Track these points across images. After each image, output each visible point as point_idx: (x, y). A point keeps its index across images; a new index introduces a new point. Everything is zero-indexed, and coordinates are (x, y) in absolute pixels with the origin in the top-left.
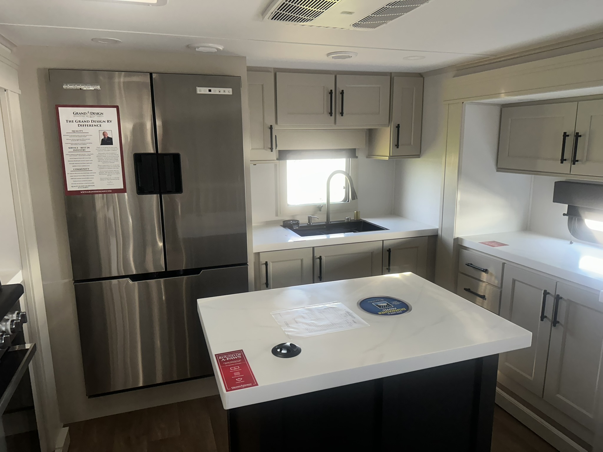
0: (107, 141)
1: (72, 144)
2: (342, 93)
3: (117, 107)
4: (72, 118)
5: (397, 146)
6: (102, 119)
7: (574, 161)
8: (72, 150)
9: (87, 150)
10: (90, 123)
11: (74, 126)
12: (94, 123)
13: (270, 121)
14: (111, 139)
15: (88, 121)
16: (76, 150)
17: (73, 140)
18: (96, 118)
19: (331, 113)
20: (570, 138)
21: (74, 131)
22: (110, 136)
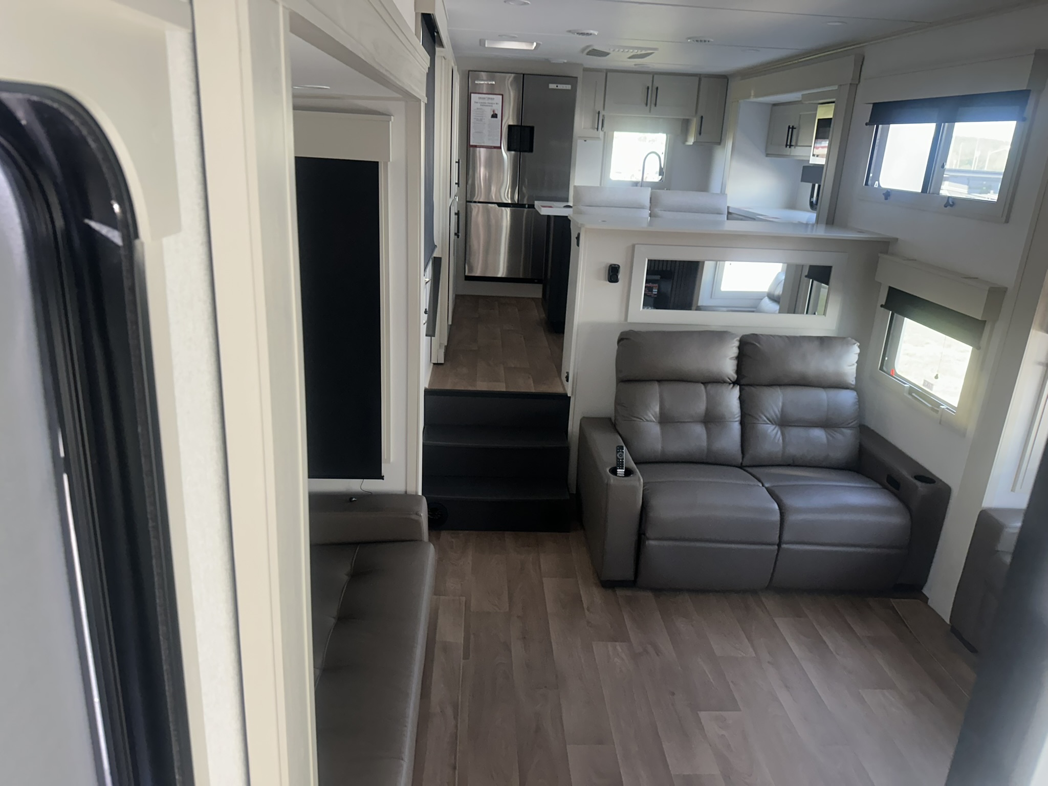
0: (494, 116)
1: (476, 116)
2: (657, 88)
3: (502, 95)
4: (477, 100)
5: (700, 134)
6: (493, 102)
7: (790, 146)
8: (475, 120)
9: (483, 120)
10: (487, 104)
11: (478, 106)
12: (489, 105)
13: (599, 107)
14: (496, 115)
15: (486, 103)
16: (477, 120)
17: (476, 114)
18: (490, 101)
19: (647, 104)
20: (790, 130)
21: (478, 109)
22: (496, 113)
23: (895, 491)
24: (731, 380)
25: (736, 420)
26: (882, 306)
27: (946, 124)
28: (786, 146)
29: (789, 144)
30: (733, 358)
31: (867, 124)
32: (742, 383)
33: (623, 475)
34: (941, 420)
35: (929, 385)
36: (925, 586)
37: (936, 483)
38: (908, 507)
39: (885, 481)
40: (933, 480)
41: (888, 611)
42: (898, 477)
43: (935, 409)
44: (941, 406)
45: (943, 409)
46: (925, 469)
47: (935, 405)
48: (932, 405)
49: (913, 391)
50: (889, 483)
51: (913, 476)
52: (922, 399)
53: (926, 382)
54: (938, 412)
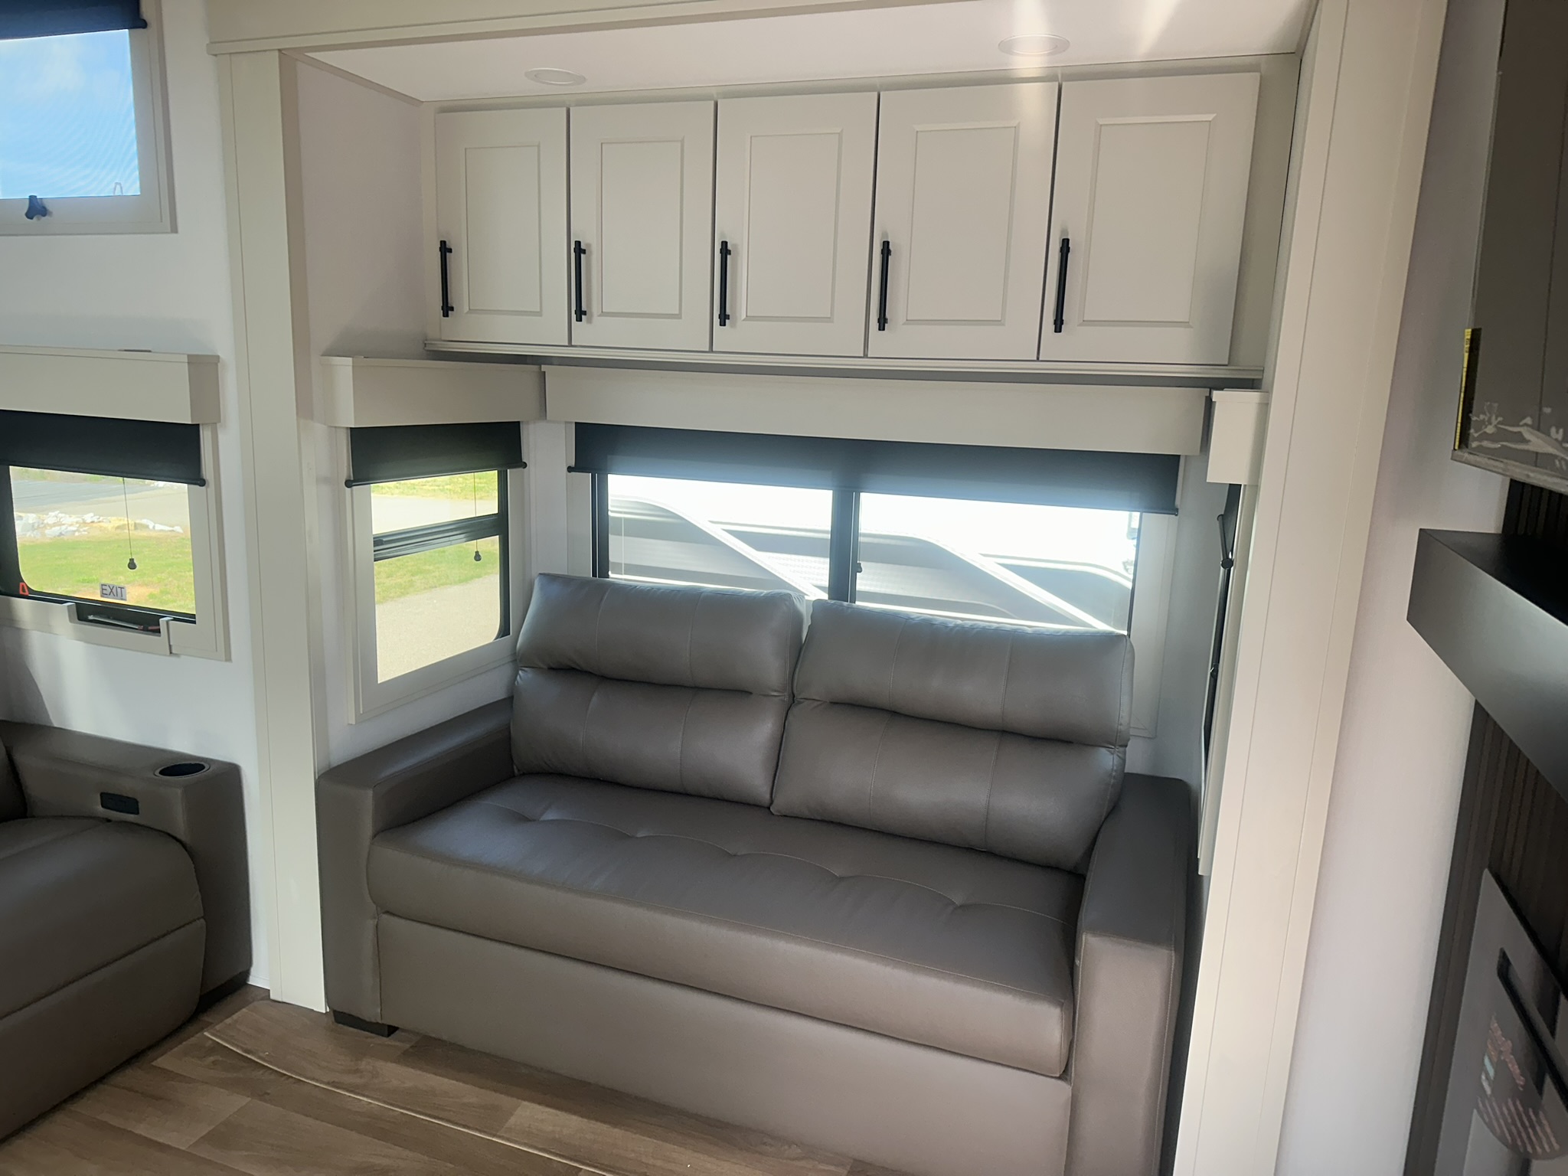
23: (131, 817)
34: (170, 646)
35: (114, 590)
36: (253, 970)
37: (207, 767)
38: (169, 835)
39: (100, 808)
40: (200, 765)
41: (212, 1058)
42: (126, 786)
43: (150, 628)
44: (161, 619)
45: (167, 622)
46: (171, 752)
47: (146, 621)
48: (141, 625)
49: (86, 612)
50: (109, 808)
51: (157, 773)
52: (114, 619)
53: (107, 588)
54: (160, 632)
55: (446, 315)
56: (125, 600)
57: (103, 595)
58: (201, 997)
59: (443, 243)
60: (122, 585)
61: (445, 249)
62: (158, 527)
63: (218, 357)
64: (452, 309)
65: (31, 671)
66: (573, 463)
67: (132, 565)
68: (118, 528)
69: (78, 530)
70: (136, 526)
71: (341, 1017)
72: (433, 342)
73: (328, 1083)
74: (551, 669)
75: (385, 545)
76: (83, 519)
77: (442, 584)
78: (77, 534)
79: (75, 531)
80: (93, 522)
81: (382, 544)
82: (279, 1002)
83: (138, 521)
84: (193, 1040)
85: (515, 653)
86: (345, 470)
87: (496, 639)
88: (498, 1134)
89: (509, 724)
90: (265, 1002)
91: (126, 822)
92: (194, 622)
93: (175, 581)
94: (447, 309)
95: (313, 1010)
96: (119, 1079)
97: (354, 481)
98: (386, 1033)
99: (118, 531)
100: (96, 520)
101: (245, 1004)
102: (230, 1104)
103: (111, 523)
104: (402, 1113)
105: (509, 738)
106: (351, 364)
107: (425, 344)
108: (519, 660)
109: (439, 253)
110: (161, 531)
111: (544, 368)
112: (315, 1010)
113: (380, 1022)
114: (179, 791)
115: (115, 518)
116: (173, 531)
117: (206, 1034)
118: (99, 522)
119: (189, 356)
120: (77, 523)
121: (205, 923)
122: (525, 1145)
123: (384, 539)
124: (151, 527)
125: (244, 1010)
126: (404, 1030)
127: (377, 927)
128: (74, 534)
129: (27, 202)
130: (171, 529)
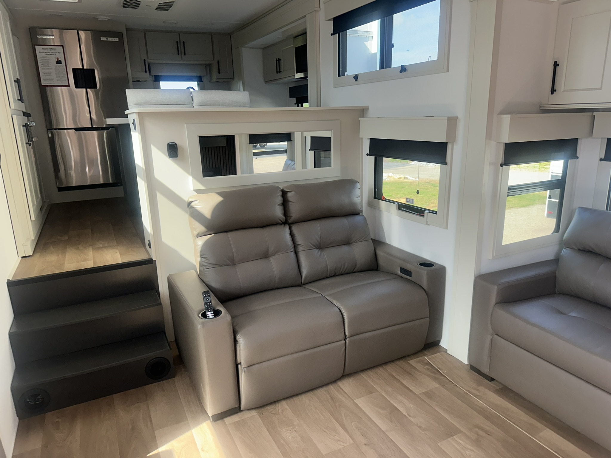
0: (59, 62)
1: (42, 63)
2: (184, 43)
3: (63, 46)
4: (42, 51)
5: (219, 73)
6: (56, 51)
7: (280, 72)
8: (43, 66)
9: (50, 66)
10: (50, 53)
11: (43, 55)
12: (52, 54)
13: (144, 56)
14: (61, 61)
16: (44, 66)
17: (43, 61)
18: (53, 51)
19: (178, 54)
20: (278, 62)
21: (43, 57)
22: (60, 60)
23: (409, 277)
24: (281, 221)
25: (292, 250)
26: (367, 155)
27: (387, 17)
28: (277, 73)
29: (278, 71)
30: (279, 204)
31: (332, 35)
32: (289, 223)
33: (213, 317)
34: (427, 221)
35: (410, 200)
36: (442, 341)
37: (435, 266)
38: (421, 287)
39: (399, 272)
40: (432, 264)
41: (427, 367)
42: (408, 267)
43: (421, 214)
44: (425, 212)
45: (427, 213)
46: (423, 258)
47: (420, 212)
48: (418, 213)
49: (402, 207)
50: (402, 273)
51: (418, 264)
52: (410, 210)
53: (408, 199)
54: (424, 216)
55: (552, 93)
56: (413, 204)
57: (406, 202)
58: (425, 344)
59: (556, 62)
60: (413, 199)
61: (556, 65)
62: (411, 178)
63: (458, 117)
64: (555, 91)
65: (382, 224)
66: (603, 157)
67: (418, 192)
68: (399, 178)
69: (387, 179)
70: (405, 178)
71: (473, 368)
72: (544, 106)
73: (467, 390)
74: (579, 250)
75: (513, 190)
76: (389, 175)
77: (516, 207)
78: (386, 180)
79: (386, 179)
80: (391, 176)
81: (511, 190)
82: (450, 355)
83: (405, 176)
84: (421, 358)
85: (562, 240)
86: (501, 159)
87: (552, 233)
88: (535, 437)
89: (556, 271)
90: (445, 353)
91: (407, 279)
92: (436, 214)
93: (415, 198)
94: (553, 91)
95: (462, 362)
96: (398, 362)
97: (504, 164)
98: (490, 380)
99: (399, 179)
100: (392, 176)
101: (439, 352)
102: (433, 385)
103: (397, 177)
104: (495, 413)
105: (555, 277)
106: (510, 117)
107: (540, 107)
108: (564, 244)
109: (553, 67)
110: (412, 180)
111: (595, 113)
112: (463, 362)
113: (488, 375)
114: (426, 272)
115: (398, 175)
116: (416, 180)
117: (426, 357)
118: (393, 176)
119: (448, 117)
120: (387, 176)
121: (429, 321)
122: (547, 446)
123: (512, 188)
124: (409, 178)
125: (438, 354)
126: (497, 381)
127: (492, 339)
128: (385, 180)
129: (401, 67)
130: (415, 179)
